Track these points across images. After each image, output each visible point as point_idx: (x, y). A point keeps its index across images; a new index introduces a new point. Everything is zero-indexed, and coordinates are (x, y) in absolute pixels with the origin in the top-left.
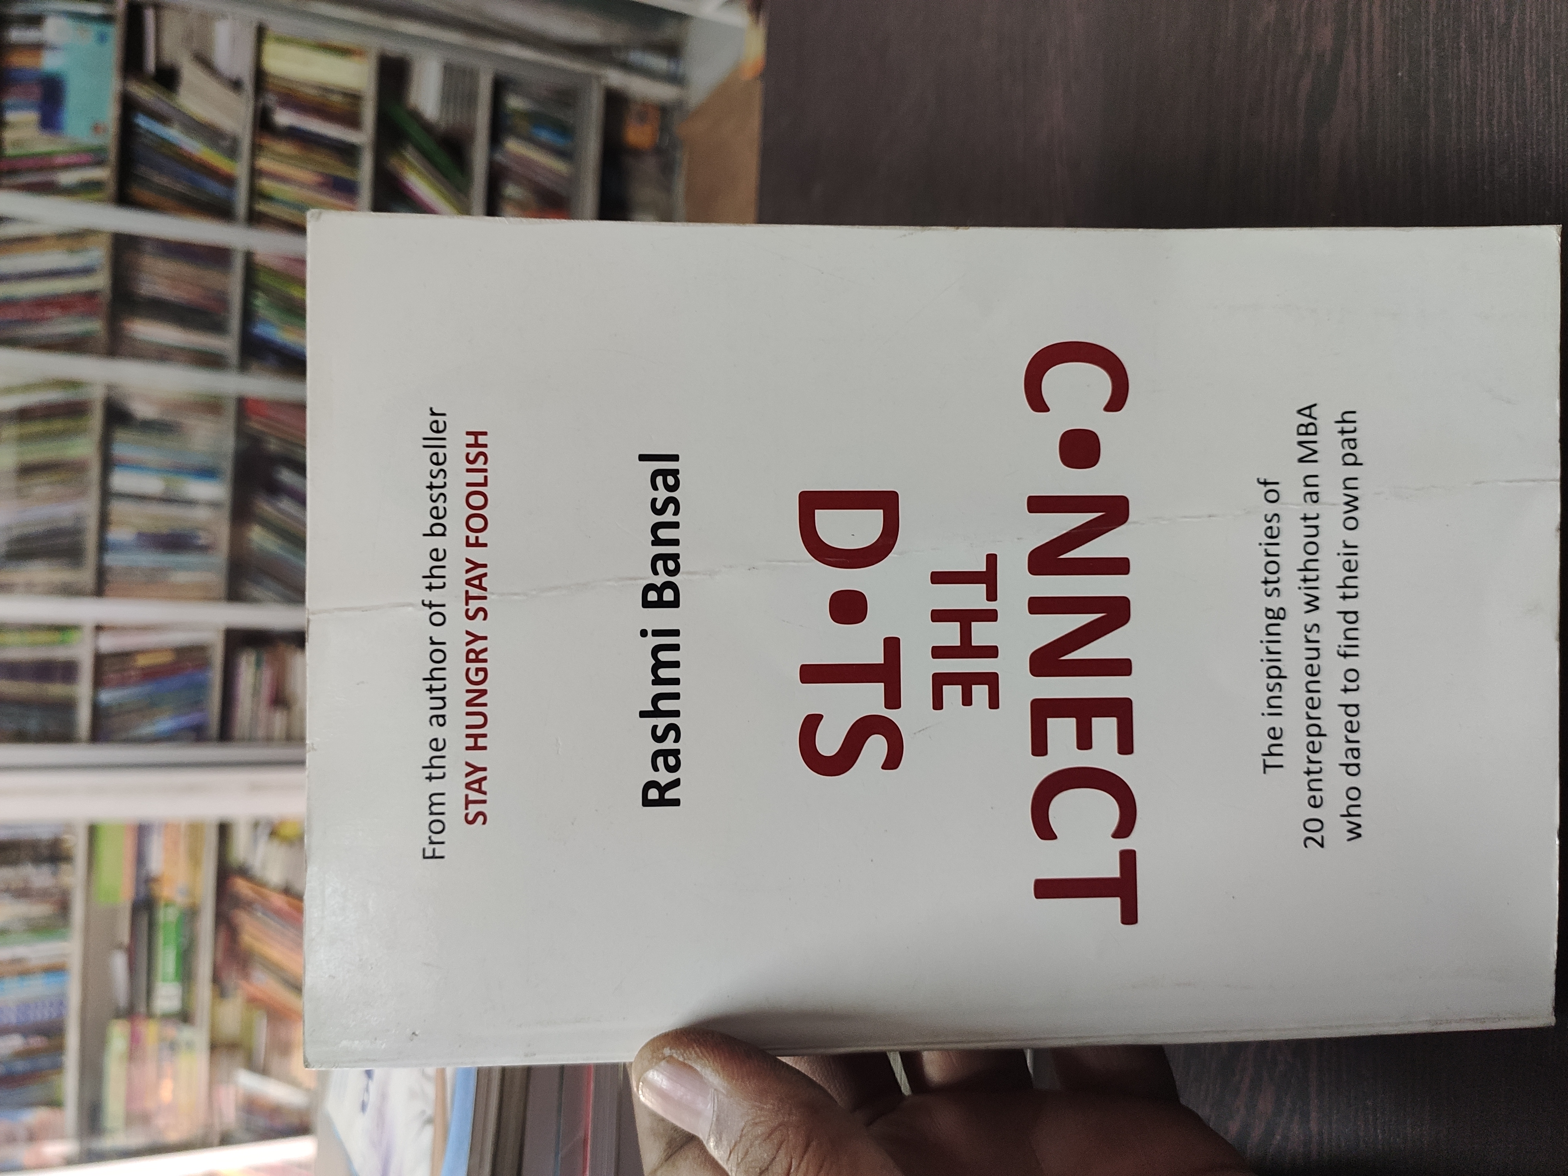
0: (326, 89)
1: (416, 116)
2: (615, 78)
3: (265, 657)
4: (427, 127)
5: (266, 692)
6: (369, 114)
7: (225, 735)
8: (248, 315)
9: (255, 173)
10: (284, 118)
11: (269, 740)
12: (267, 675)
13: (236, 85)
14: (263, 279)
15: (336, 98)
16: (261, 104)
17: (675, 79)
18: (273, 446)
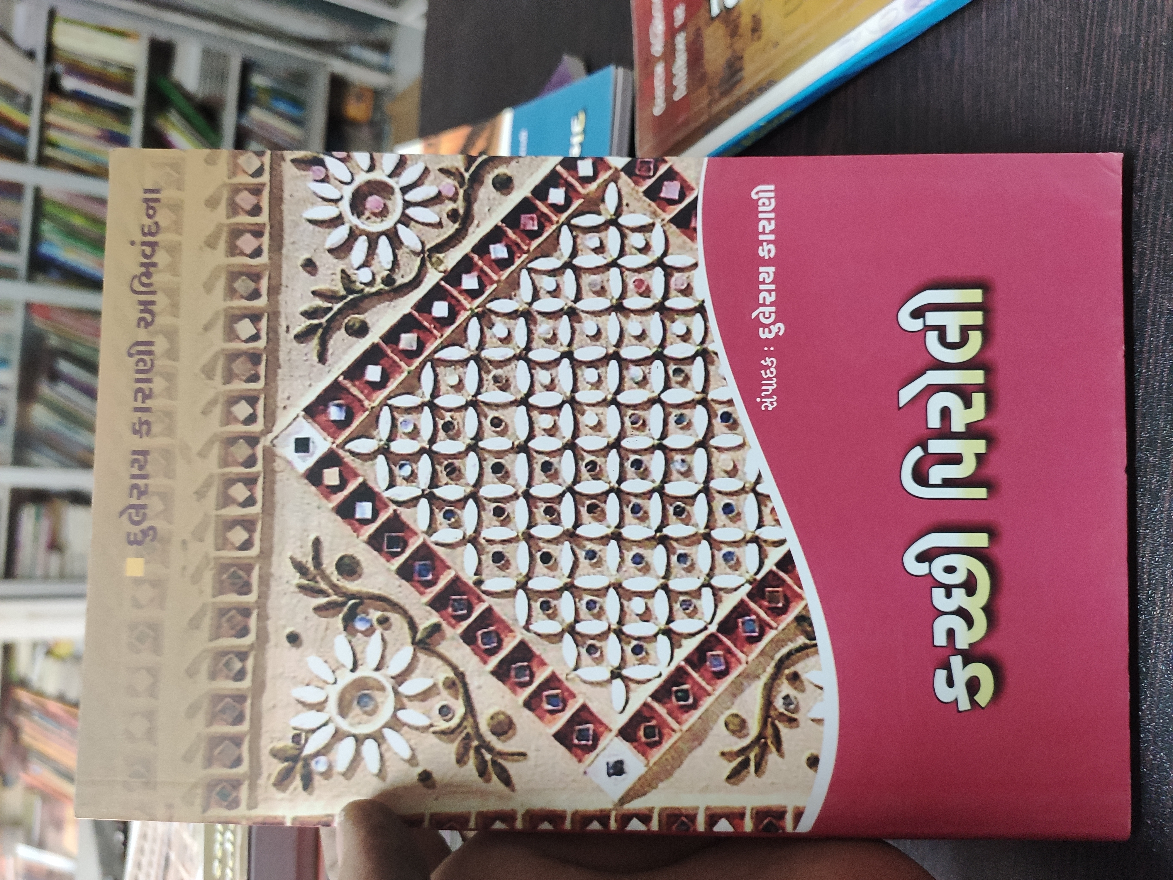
0: (106, 63)
1: (179, 87)
2: (338, 66)
3: (44, 510)
4: (188, 97)
5: (44, 539)
6: (140, 84)
7: (9, 573)
8: (36, 237)
9: (44, 125)
10: (69, 83)
11: (46, 577)
12: (45, 525)
13: (31, 55)
14: (49, 208)
15: (114, 71)
16: (50, 70)
17: (385, 70)
18: (54, 341)
